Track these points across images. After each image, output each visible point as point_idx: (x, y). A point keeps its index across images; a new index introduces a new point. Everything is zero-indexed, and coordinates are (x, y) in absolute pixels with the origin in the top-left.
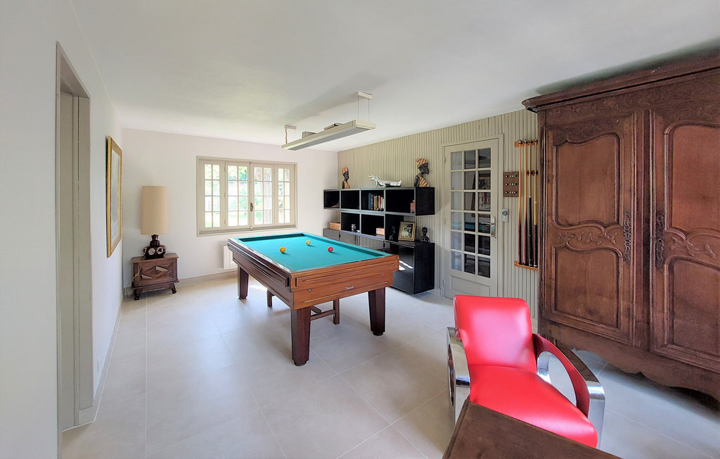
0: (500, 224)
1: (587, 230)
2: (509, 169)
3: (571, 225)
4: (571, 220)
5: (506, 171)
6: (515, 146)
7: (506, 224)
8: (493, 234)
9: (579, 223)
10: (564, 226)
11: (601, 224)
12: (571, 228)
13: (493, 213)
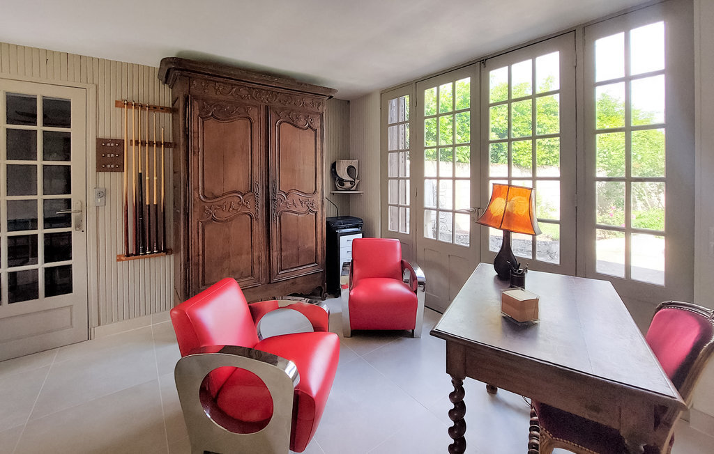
0: (91, 210)
1: (230, 200)
2: (105, 134)
3: (217, 197)
4: (217, 192)
5: (101, 136)
6: (116, 106)
7: (101, 209)
8: (78, 226)
9: (223, 195)
10: (209, 199)
11: (241, 193)
12: (216, 200)
13: (76, 195)
